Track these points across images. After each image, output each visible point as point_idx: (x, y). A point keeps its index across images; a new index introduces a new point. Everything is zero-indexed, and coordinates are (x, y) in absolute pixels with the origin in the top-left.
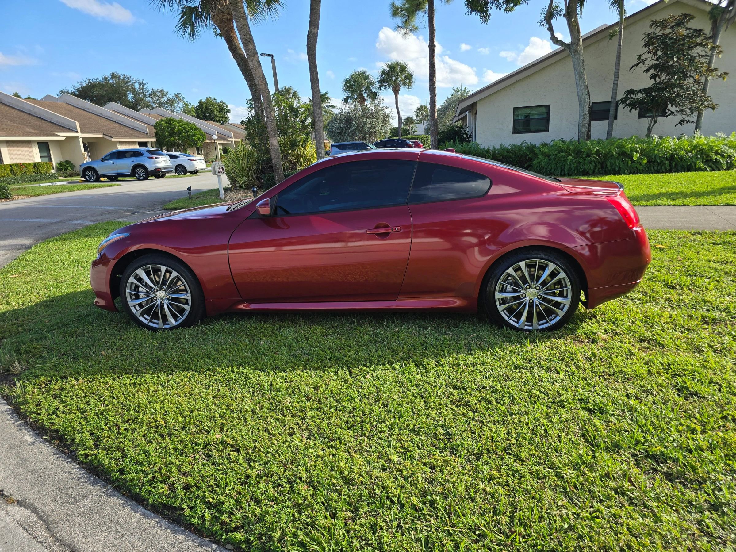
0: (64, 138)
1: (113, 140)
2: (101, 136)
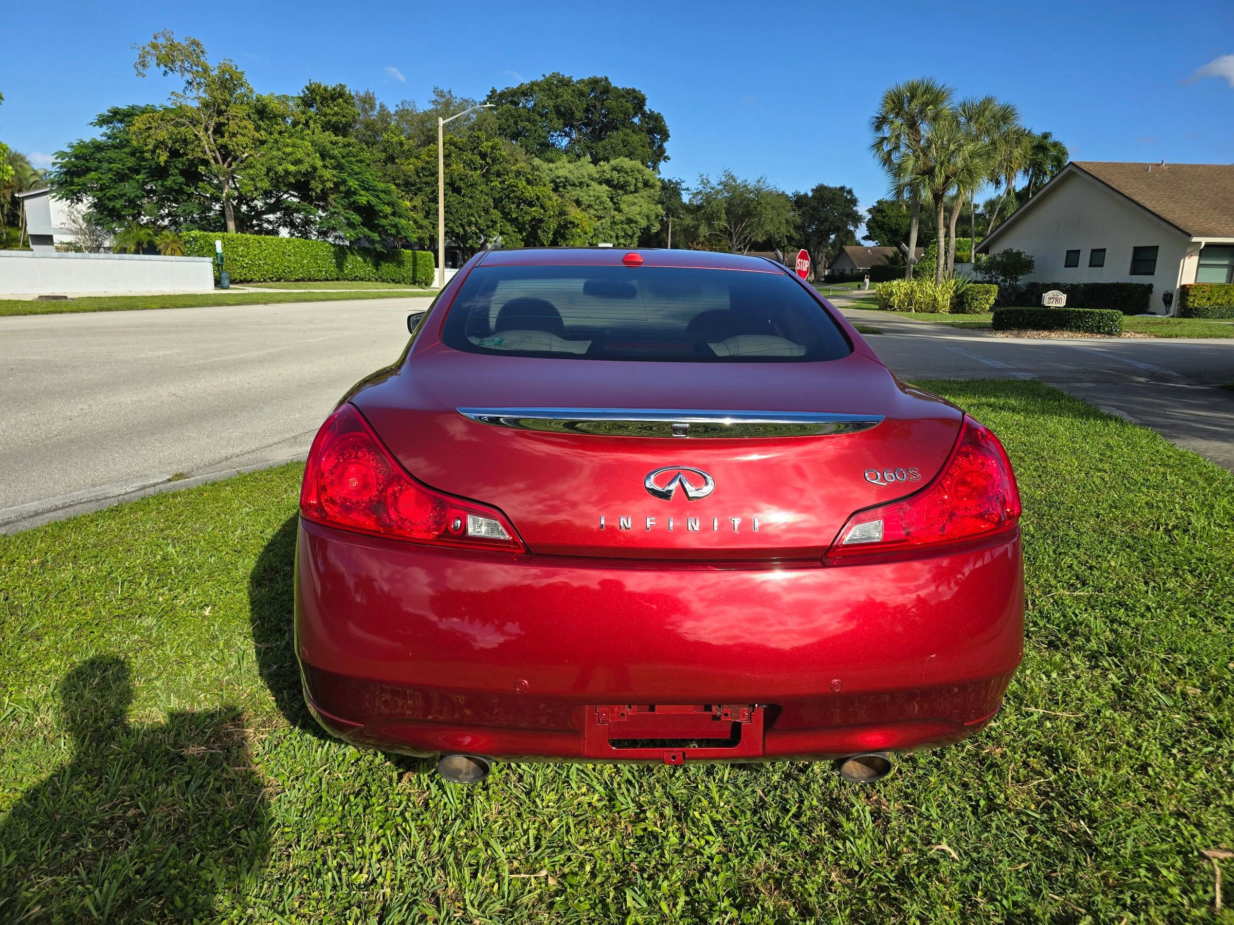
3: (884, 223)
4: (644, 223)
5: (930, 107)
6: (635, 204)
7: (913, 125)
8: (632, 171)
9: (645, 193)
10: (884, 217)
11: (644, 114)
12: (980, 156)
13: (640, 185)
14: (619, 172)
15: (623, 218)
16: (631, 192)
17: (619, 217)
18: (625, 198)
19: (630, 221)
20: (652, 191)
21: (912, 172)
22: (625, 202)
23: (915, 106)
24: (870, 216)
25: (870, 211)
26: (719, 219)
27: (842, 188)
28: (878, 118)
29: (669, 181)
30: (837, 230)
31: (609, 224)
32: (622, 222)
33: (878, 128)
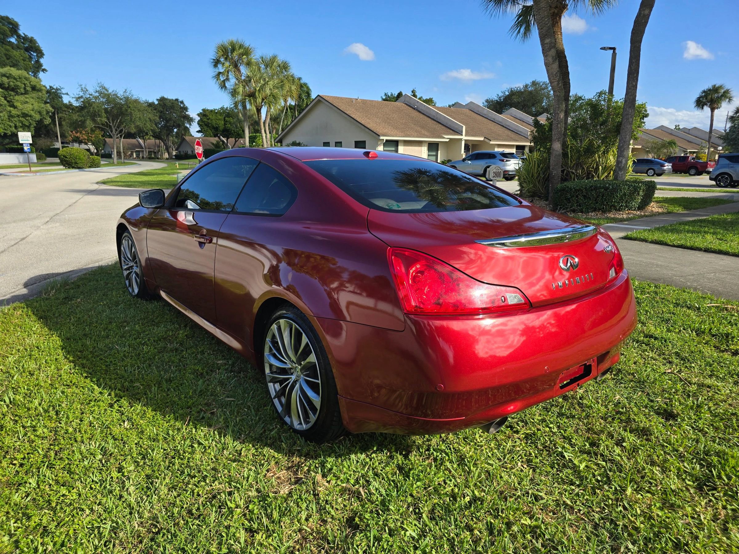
0: (448, 140)
1: (491, 143)
2: (482, 139)
3: (208, 123)
4: (38, 117)
5: (244, 57)
6: (27, 102)
7: (236, 66)
8: (20, 78)
9: (35, 94)
10: (208, 119)
11: (19, 36)
12: (278, 88)
13: (28, 89)
14: (8, 77)
15: (19, 113)
16: (22, 94)
17: (14, 112)
18: (17, 97)
19: (25, 115)
20: (40, 94)
21: (242, 95)
22: (17, 101)
23: (235, 55)
24: (199, 118)
25: (198, 115)
26: (100, 116)
27: (177, 100)
28: (214, 60)
29: (51, 87)
30: (178, 126)
31: (7, 117)
32: (18, 116)
33: (216, 66)
